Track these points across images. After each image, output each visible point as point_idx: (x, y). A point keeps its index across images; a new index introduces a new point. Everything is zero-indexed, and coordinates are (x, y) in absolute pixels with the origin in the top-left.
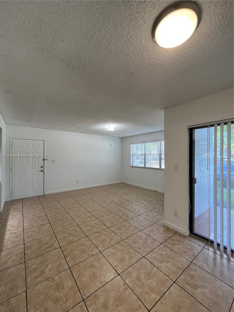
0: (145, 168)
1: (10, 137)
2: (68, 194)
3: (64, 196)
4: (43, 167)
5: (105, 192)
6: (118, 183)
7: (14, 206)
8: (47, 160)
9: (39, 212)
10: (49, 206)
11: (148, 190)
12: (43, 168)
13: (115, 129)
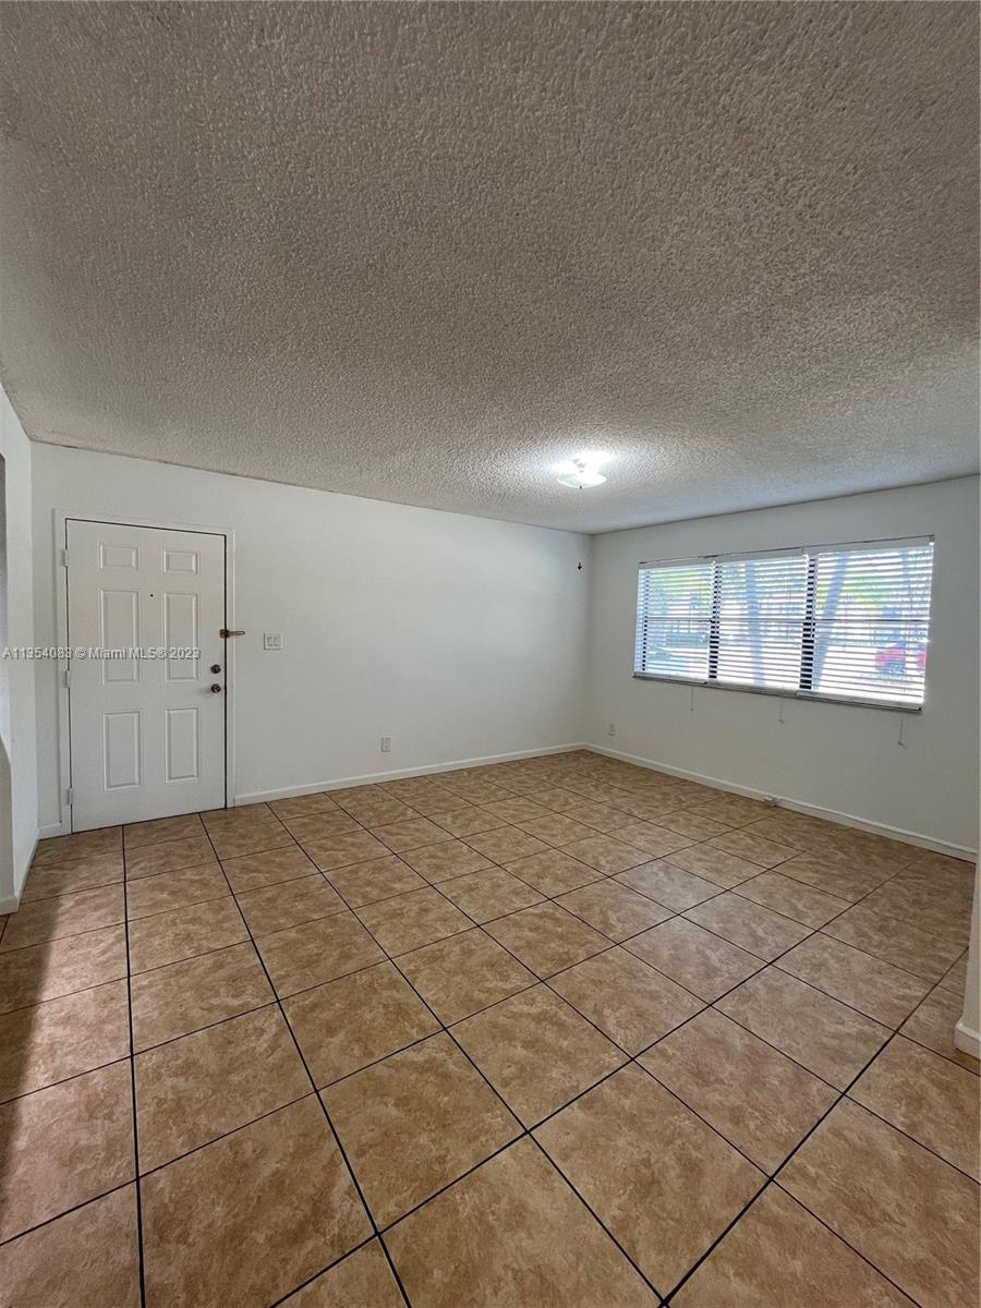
0: (712, 685)
1: (53, 510)
2: (343, 803)
3: (324, 817)
4: (223, 670)
5: (521, 801)
6: (567, 755)
7: (84, 870)
8: (238, 633)
9: (210, 917)
10: (261, 878)
11: (732, 797)
12: (222, 673)
13: (604, 479)
